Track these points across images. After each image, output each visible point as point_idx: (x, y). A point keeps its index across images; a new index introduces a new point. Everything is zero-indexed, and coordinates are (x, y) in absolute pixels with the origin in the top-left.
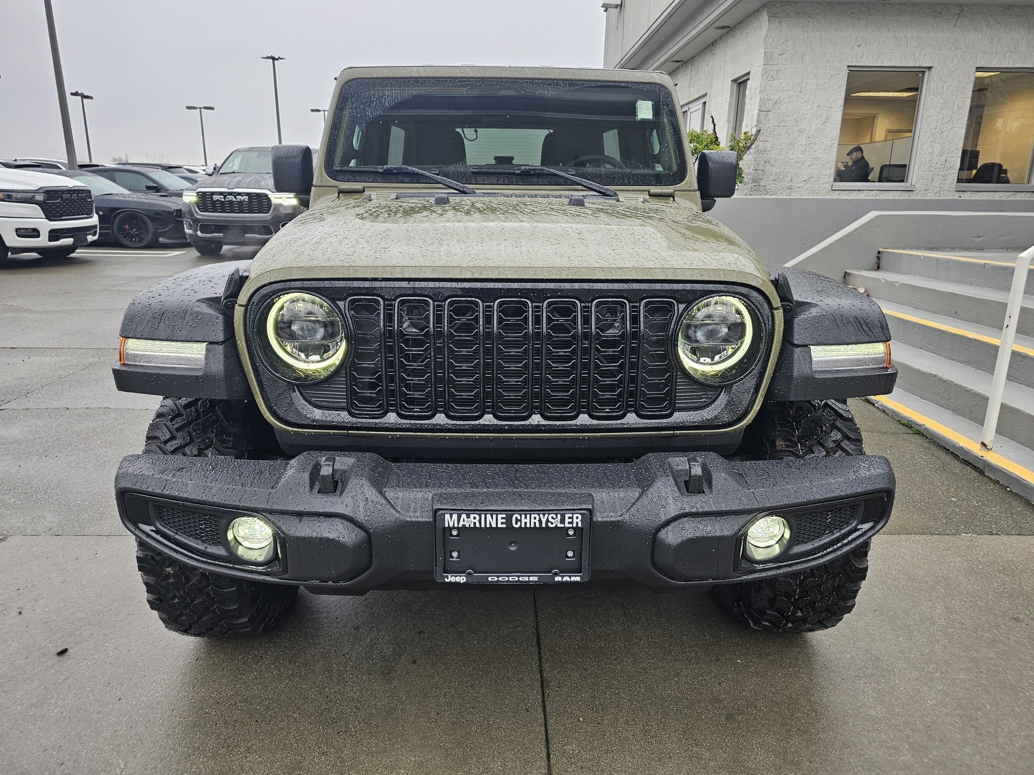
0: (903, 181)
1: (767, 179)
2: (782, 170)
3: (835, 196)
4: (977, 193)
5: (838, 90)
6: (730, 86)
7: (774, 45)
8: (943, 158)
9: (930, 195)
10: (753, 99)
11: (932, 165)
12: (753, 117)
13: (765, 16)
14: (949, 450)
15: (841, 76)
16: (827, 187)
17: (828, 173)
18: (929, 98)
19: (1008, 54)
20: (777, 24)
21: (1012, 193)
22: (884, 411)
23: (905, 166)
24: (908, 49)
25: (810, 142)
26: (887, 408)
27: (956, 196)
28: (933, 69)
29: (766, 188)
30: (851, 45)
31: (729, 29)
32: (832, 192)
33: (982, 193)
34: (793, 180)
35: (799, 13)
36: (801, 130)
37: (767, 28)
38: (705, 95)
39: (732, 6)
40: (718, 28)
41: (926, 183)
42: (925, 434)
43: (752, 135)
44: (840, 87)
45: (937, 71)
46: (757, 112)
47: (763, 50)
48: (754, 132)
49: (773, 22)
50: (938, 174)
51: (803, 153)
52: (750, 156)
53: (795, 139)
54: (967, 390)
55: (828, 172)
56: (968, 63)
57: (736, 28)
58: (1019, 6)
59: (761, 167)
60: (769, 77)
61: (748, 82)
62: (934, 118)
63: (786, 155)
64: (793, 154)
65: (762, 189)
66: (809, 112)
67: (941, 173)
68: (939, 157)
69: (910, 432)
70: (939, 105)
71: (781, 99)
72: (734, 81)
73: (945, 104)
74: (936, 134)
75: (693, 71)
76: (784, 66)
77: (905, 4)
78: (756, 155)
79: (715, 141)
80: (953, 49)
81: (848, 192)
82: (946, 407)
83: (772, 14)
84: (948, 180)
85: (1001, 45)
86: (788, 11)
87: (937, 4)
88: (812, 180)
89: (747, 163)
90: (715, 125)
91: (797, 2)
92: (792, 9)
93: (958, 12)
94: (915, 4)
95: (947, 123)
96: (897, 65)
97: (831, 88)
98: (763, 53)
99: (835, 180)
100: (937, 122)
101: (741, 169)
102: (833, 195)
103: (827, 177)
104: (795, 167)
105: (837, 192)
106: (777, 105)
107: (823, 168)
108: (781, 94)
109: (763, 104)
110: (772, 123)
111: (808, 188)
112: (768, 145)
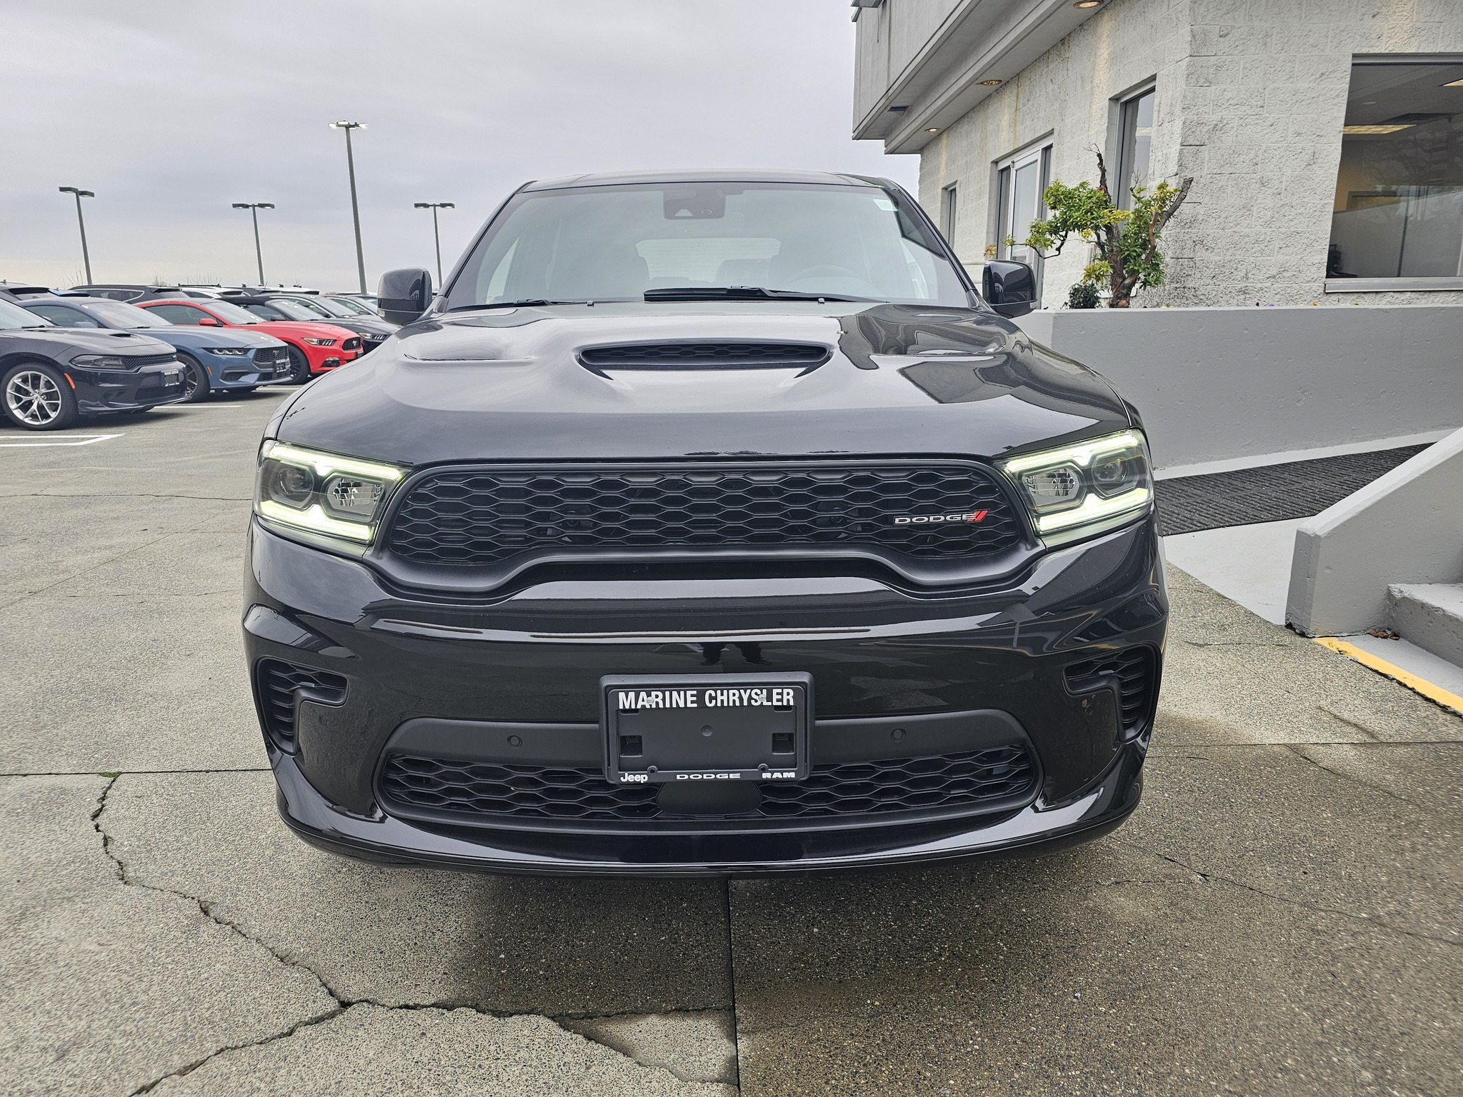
1: (1198, 275)
2: (1228, 258)
3: (1331, 304)
6: (1105, 109)
7: (1209, 18)
10: (1169, 123)
12: (1167, 158)
15: (1340, 75)
16: (1314, 288)
17: (1315, 261)
25: (1281, 203)
29: (1198, 293)
30: (1359, 14)
31: (1102, 5)
32: (1326, 297)
34: (1250, 275)
36: (1265, 180)
38: (1050, 133)
43: (1173, 192)
44: (1338, 96)
46: (1178, 147)
47: (1188, 29)
48: (1173, 185)
51: (1267, 224)
53: (1252, 198)
55: (1316, 259)
59: (1187, 253)
60: (1202, 81)
61: (1152, 94)
63: (1236, 229)
64: (1249, 226)
65: (1189, 294)
66: (1279, 145)
71: (1225, 122)
72: (1115, 99)
76: (1229, 58)
78: (1178, 230)
81: (1356, 295)
88: (1286, 274)
89: (1166, 241)
90: (1103, 171)
96: (1449, 50)
97: (1321, 98)
98: (1187, 34)
99: (1328, 276)
102: (1327, 303)
103: (1313, 269)
104: (1253, 251)
105: (1335, 297)
106: (1218, 132)
107: (1305, 252)
108: (1224, 113)
109: (1189, 132)
110: (1208, 169)
111: (1279, 290)
112: (1201, 210)
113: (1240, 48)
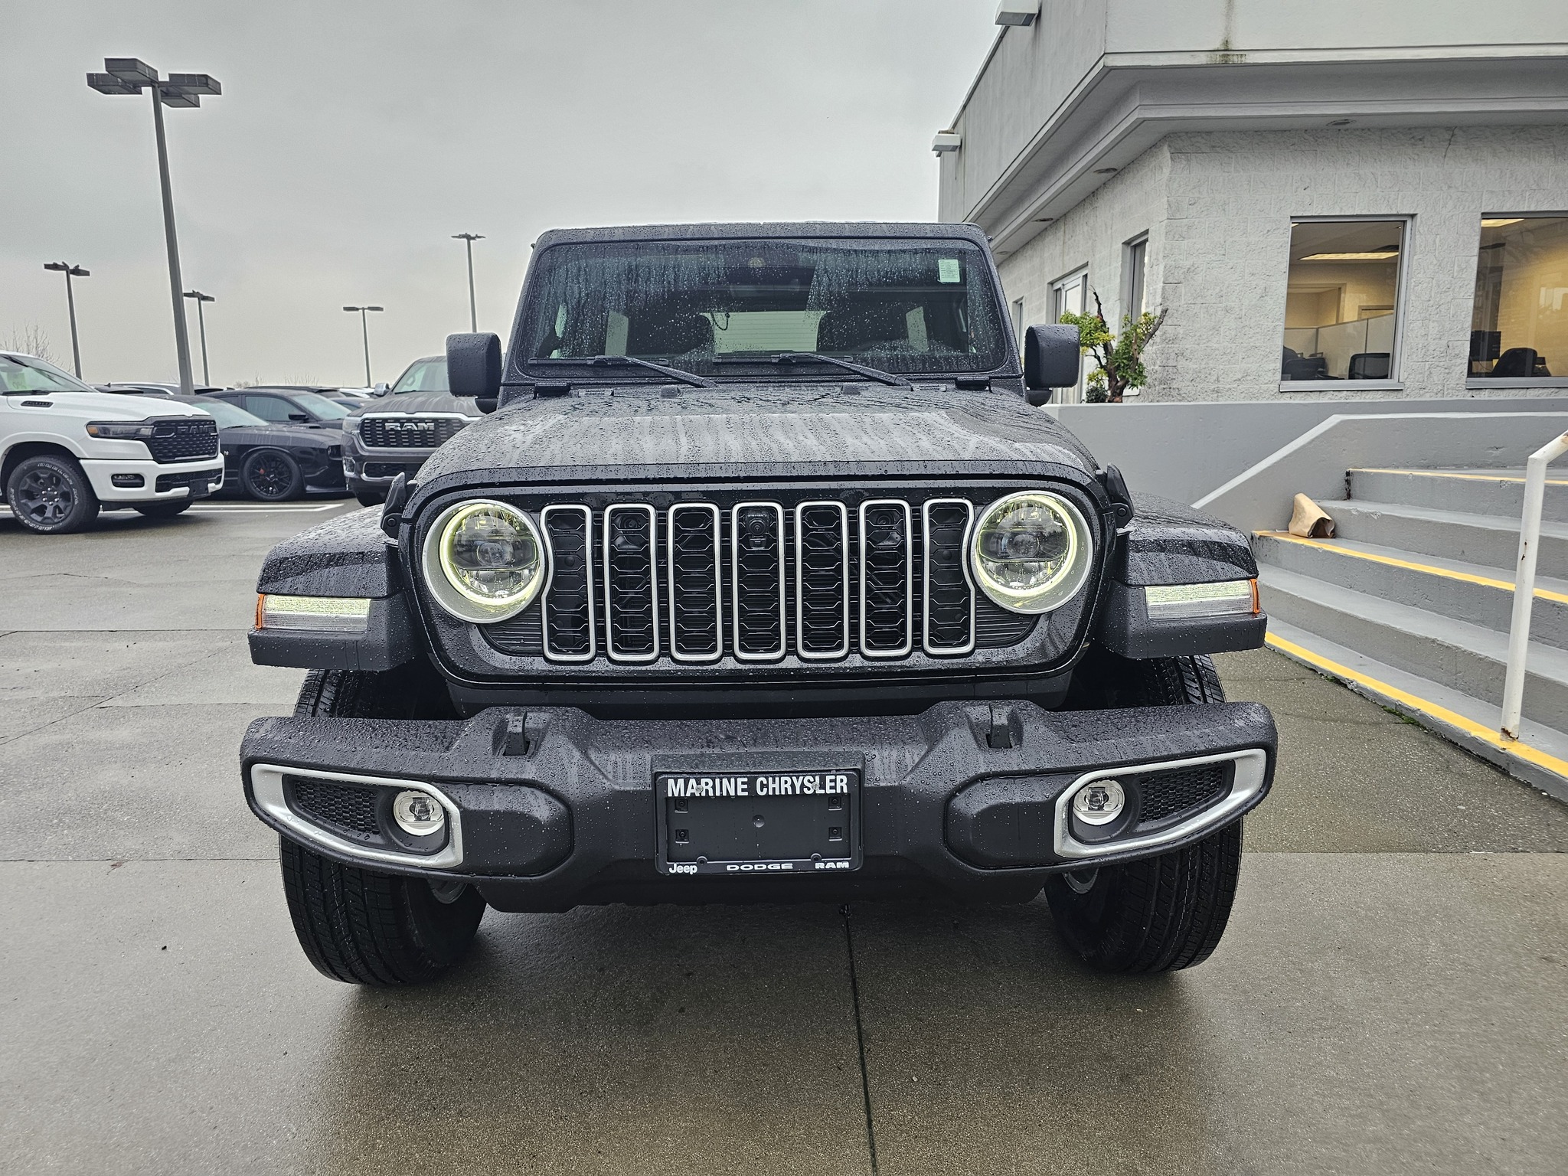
0: (1385, 377)
1: (1181, 379)
2: (1203, 366)
3: (1285, 400)
4: (1499, 391)
5: (1279, 251)
6: (1120, 251)
7: (1181, 191)
8: (1444, 342)
9: (1428, 395)
10: (1154, 267)
11: (1428, 353)
12: (1156, 292)
13: (1166, 153)
14: (1457, 744)
15: (1282, 232)
16: (1271, 388)
17: (1272, 368)
18: (1415, 257)
19: (1528, 194)
20: (1184, 162)
21: (1553, 389)
22: (1361, 695)
23: (1388, 355)
24: (1378, 190)
25: (1242, 325)
26: (1366, 690)
27: (1468, 396)
28: (1418, 217)
29: (1181, 392)
30: (1294, 187)
31: (1116, 172)
32: (1280, 395)
33: (1507, 391)
34: (1220, 379)
35: (1214, 147)
36: (1228, 308)
37: (1169, 169)
38: (1086, 265)
39: (1117, 141)
40: (1100, 172)
41: (1421, 380)
42: (1421, 723)
43: (1155, 318)
44: (1282, 246)
45: (1423, 220)
46: (1162, 284)
47: (1166, 199)
48: (1158, 313)
49: (1178, 160)
50: (1438, 366)
51: (1232, 340)
52: (1155, 347)
53: (1219, 321)
54: (1480, 659)
55: (1272, 366)
56: (1469, 207)
57: (1126, 170)
58: (1537, 126)
59: (1171, 363)
60: (1177, 237)
61: (1147, 244)
62: (1425, 285)
63: (1208, 344)
64: (1218, 342)
65: (1174, 393)
66: (1238, 282)
67: (1442, 364)
68: (1437, 341)
69: (1400, 721)
70: (1431, 267)
71: (1196, 266)
72: (1127, 243)
73: (1440, 265)
74: (1430, 309)
75: (1067, 232)
76: (1197, 220)
77: (1369, 129)
78: (1164, 345)
79: (1102, 326)
80: (1445, 188)
81: (1304, 394)
82: (1454, 686)
83: (1176, 149)
84: (1453, 374)
85: (1516, 179)
86: (1198, 145)
87: (1416, 128)
88: (1248, 378)
89: (1149, 356)
90: (1099, 304)
91: (1211, 132)
92: (1204, 141)
93: (1447, 137)
94: (1383, 129)
95: (1445, 292)
96: (1364, 213)
97: (1269, 248)
98: (1166, 203)
99: (1283, 379)
100: (1430, 292)
101: (1141, 364)
102: (1282, 399)
103: (1270, 374)
104: (1222, 360)
105: (1288, 395)
106: (1191, 274)
107: (1263, 362)
108: (1195, 259)
109: (1169, 274)
110: (1185, 300)
111: (1243, 390)
112: (1181, 330)
113: (1205, 213)
